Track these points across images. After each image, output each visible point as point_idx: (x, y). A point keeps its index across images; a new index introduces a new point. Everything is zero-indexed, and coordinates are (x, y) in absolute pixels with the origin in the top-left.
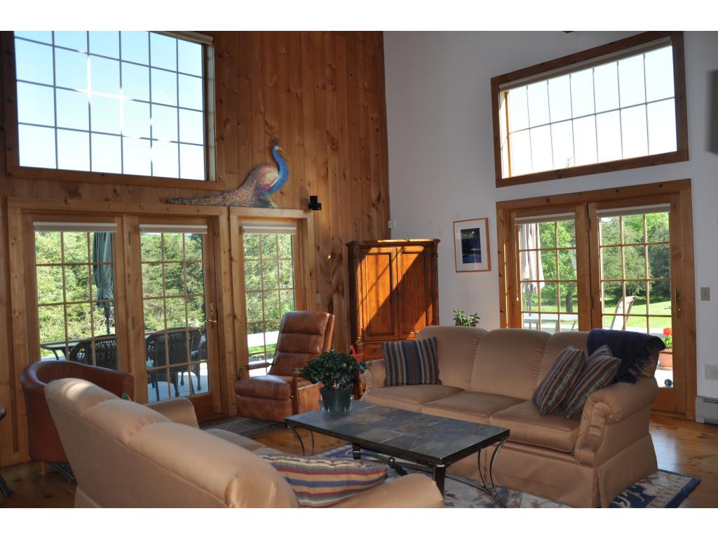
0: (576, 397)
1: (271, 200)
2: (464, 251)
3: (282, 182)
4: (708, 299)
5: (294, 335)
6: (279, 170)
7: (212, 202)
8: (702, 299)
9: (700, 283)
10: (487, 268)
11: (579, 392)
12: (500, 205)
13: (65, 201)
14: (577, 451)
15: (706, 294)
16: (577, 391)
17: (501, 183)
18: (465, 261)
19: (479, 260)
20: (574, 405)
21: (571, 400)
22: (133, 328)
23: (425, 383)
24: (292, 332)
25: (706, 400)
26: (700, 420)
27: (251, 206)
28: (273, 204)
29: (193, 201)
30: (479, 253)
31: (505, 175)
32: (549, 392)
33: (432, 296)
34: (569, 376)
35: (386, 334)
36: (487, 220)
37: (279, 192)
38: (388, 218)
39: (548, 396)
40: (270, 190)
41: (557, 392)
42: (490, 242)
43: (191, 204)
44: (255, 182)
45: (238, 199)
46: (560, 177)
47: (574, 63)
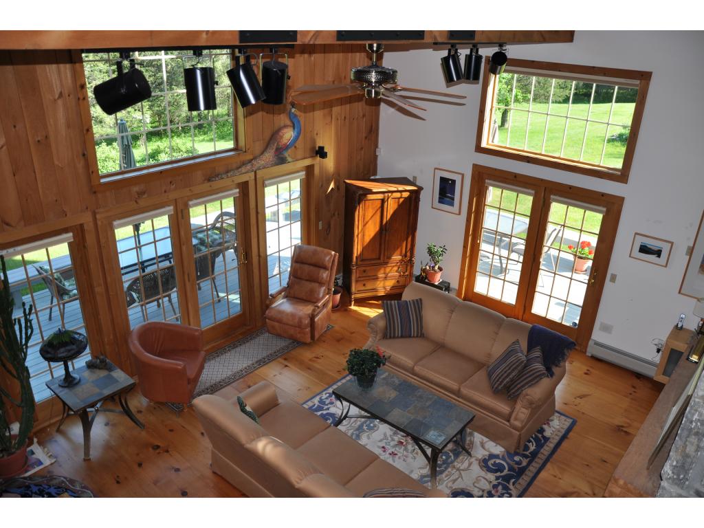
0: (516, 388)
1: (287, 156)
2: (440, 194)
3: (297, 138)
4: (614, 282)
5: (306, 267)
6: (294, 129)
7: (243, 171)
8: (611, 281)
9: (610, 271)
10: (457, 212)
11: (519, 386)
12: (475, 166)
13: (136, 201)
14: (512, 421)
15: (613, 278)
16: (517, 385)
17: (479, 149)
18: (440, 202)
19: (452, 204)
20: (514, 393)
21: (513, 388)
22: (189, 281)
23: (414, 337)
24: (303, 263)
25: (597, 344)
26: (588, 354)
27: (273, 165)
28: (289, 159)
29: (229, 174)
30: (453, 199)
31: (484, 145)
32: (500, 380)
33: (412, 229)
34: (514, 374)
35: (374, 259)
36: (463, 175)
37: (293, 148)
38: (376, 146)
39: (498, 383)
40: (287, 147)
41: (505, 382)
42: (463, 192)
43: (228, 177)
44: (276, 145)
45: (263, 162)
46: (528, 162)
47: (560, 71)
